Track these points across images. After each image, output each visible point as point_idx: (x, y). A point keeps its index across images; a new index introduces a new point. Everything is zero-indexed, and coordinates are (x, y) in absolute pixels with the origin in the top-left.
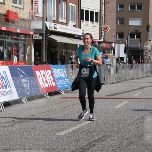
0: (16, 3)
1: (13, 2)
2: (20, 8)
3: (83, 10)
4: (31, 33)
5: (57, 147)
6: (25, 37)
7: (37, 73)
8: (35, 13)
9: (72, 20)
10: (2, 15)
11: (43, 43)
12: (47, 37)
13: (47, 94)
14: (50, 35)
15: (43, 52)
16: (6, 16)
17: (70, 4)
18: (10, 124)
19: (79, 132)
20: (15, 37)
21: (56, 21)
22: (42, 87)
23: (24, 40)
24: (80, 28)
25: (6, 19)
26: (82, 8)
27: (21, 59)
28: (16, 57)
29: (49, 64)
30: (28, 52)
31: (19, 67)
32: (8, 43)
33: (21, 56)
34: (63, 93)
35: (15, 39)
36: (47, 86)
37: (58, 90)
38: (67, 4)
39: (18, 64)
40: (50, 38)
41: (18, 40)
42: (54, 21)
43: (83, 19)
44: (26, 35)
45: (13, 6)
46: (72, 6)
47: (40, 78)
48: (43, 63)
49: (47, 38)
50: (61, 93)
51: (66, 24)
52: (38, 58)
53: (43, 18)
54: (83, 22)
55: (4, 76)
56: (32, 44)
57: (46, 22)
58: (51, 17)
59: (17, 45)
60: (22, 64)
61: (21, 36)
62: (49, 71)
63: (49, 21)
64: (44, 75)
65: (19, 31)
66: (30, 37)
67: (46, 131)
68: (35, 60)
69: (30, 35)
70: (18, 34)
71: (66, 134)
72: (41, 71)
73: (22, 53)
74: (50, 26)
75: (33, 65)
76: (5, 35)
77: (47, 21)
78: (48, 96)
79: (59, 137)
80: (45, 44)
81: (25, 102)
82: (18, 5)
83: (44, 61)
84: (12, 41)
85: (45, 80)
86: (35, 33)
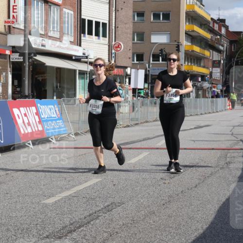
3: (84, 20)
4: (8, 52)
5: (43, 221)
7: (16, 111)
8: (13, 22)
9: (68, 34)
11: (24, 67)
12: (32, 58)
13: (30, 142)
14: (36, 56)
15: (24, 81)
17: (64, 10)
19: (75, 198)
21: (45, 36)
22: (23, 132)
24: (80, 46)
26: (83, 17)
29: (33, 97)
30: (2, 80)
34: (54, 141)
36: (30, 130)
37: (47, 136)
38: (61, 10)
40: (35, 59)
42: (41, 36)
43: (84, 33)
46: (68, 13)
47: (19, 118)
48: (26, 97)
49: (31, 60)
50: (51, 141)
51: (60, 39)
52: (18, 89)
53: (25, 31)
54: (84, 36)
56: (9, 69)
57: (29, 37)
58: (37, 30)
62: (34, 109)
63: (35, 36)
64: (25, 115)
66: (6, 59)
67: (27, 197)
68: (13, 93)
69: (6, 55)
71: (56, 202)
72: (22, 109)
74: (36, 42)
75: (10, 99)
77: (30, 34)
78: (31, 146)
79: (46, 205)
80: (27, 69)
83: (27, 94)
85: (26, 121)
86: (13, 52)
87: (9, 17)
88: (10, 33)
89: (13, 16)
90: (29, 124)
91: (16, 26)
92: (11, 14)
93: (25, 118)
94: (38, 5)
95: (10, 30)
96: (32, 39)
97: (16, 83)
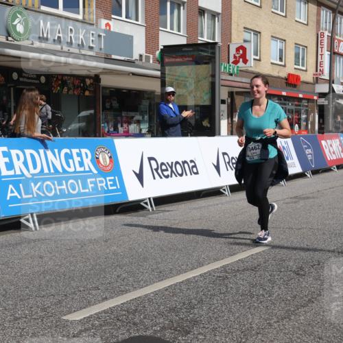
0: (299, 65)
1: (295, 64)
2: (303, 70)
4: (315, 98)
6: (308, 102)
8: (320, 74)
10: (282, 78)
11: (329, 109)
12: (335, 101)
13: (335, 167)
14: (338, 100)
15: (329, 119)
16: (287, 79)
18: (294, 200)
20: (296, 103)
22: (329, 159)
23: (307, 106)
25: (286, 83)
27: (303, 128)
28: (297, 125)
30: (311, 119)
31: (302, 136)
32: (289, 110)
33: (303, 124)
35: (296, 105)
36: (335, 158)
39: (299, 132)
40: (338, 103)
41: (299, 106)
42: (342, 84)
44: (309, 100)
45: (295, 69)
47: (326, 148)
48: (330, 132)
49: (334, 103)
53: (330, 80)
55: (285, 146)
56: (316, 111)
57: (333, 85)
58: (339, 79)
59: (298, 112)
60: (304, 133)
61: (303, 101)
63: (337, 84)
64: (331, 146)
65: (301, 96)
66: (313, 102)
67: (336, 210)
68: (319, 129)
69: (314, 100)
70: (300, 100)
72: (328, 141)
73: (304, 121)
74: (338, 88)
75: (317, 134)
76: (285, 100)
77: (333, 83)
78: (336, 170)
81: (309, 176)
82: (300, 67)
83: (331, 129)
84: (293, 107)
85: (332, 151)
86: (319, 97)
87: (317, 71)
88: (317, 82)
89: (320, 70)
90: (334, 153)
91: (323, 77)
92: (319, 68)
93: (331, 148)
94: (340, 61)
95: (317, 80)
96: (335, 86)
97: (321, 121)
